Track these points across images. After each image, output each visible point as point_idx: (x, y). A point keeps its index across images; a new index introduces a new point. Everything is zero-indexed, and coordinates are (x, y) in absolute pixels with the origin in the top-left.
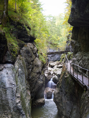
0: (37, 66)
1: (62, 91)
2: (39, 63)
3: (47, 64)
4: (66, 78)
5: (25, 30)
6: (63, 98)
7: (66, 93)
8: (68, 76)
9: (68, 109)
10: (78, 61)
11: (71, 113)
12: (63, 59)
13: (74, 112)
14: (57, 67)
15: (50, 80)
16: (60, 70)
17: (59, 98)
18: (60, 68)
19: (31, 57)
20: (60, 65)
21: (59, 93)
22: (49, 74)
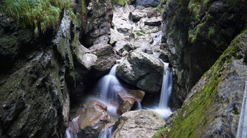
3: (107, 18)
15: (107, 72)
16: (150, 31)
18: (151, 27)
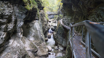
0: (45, 21)
1: (58, 33)
2: (46, 20)
4: (60, 27)
5: (41, 4)
6: (59, 36)
7: (60, 34)
8: (61, 26)
9: (61, 41)
10: (66, 20)
11: (62, 42)
12: (56, 17)
13: (64, 42)
14: (53, 22)
17: (57, 36)
19: (43, 17)
20: (54, 21)
21: (56, 34)
22: (49, 26)
